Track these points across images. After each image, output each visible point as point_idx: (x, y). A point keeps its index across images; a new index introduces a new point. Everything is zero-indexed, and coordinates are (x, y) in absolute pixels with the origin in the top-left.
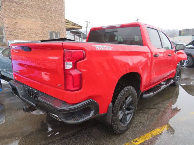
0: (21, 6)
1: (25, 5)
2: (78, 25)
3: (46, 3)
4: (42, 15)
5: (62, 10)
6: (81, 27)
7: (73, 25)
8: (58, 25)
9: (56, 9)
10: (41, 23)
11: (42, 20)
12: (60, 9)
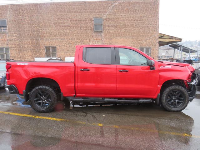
0: (117, 28)
1: (120, 27)
2: (176, 37)
3: (139, 21)
4: (134, 33)
5: (155, 25)
6: (181, 39)
7: (170, 38)
8: (150, 40)
9: (149, 25)
10: (132, 40)
11: (134, 38)
12: (153, 25)
